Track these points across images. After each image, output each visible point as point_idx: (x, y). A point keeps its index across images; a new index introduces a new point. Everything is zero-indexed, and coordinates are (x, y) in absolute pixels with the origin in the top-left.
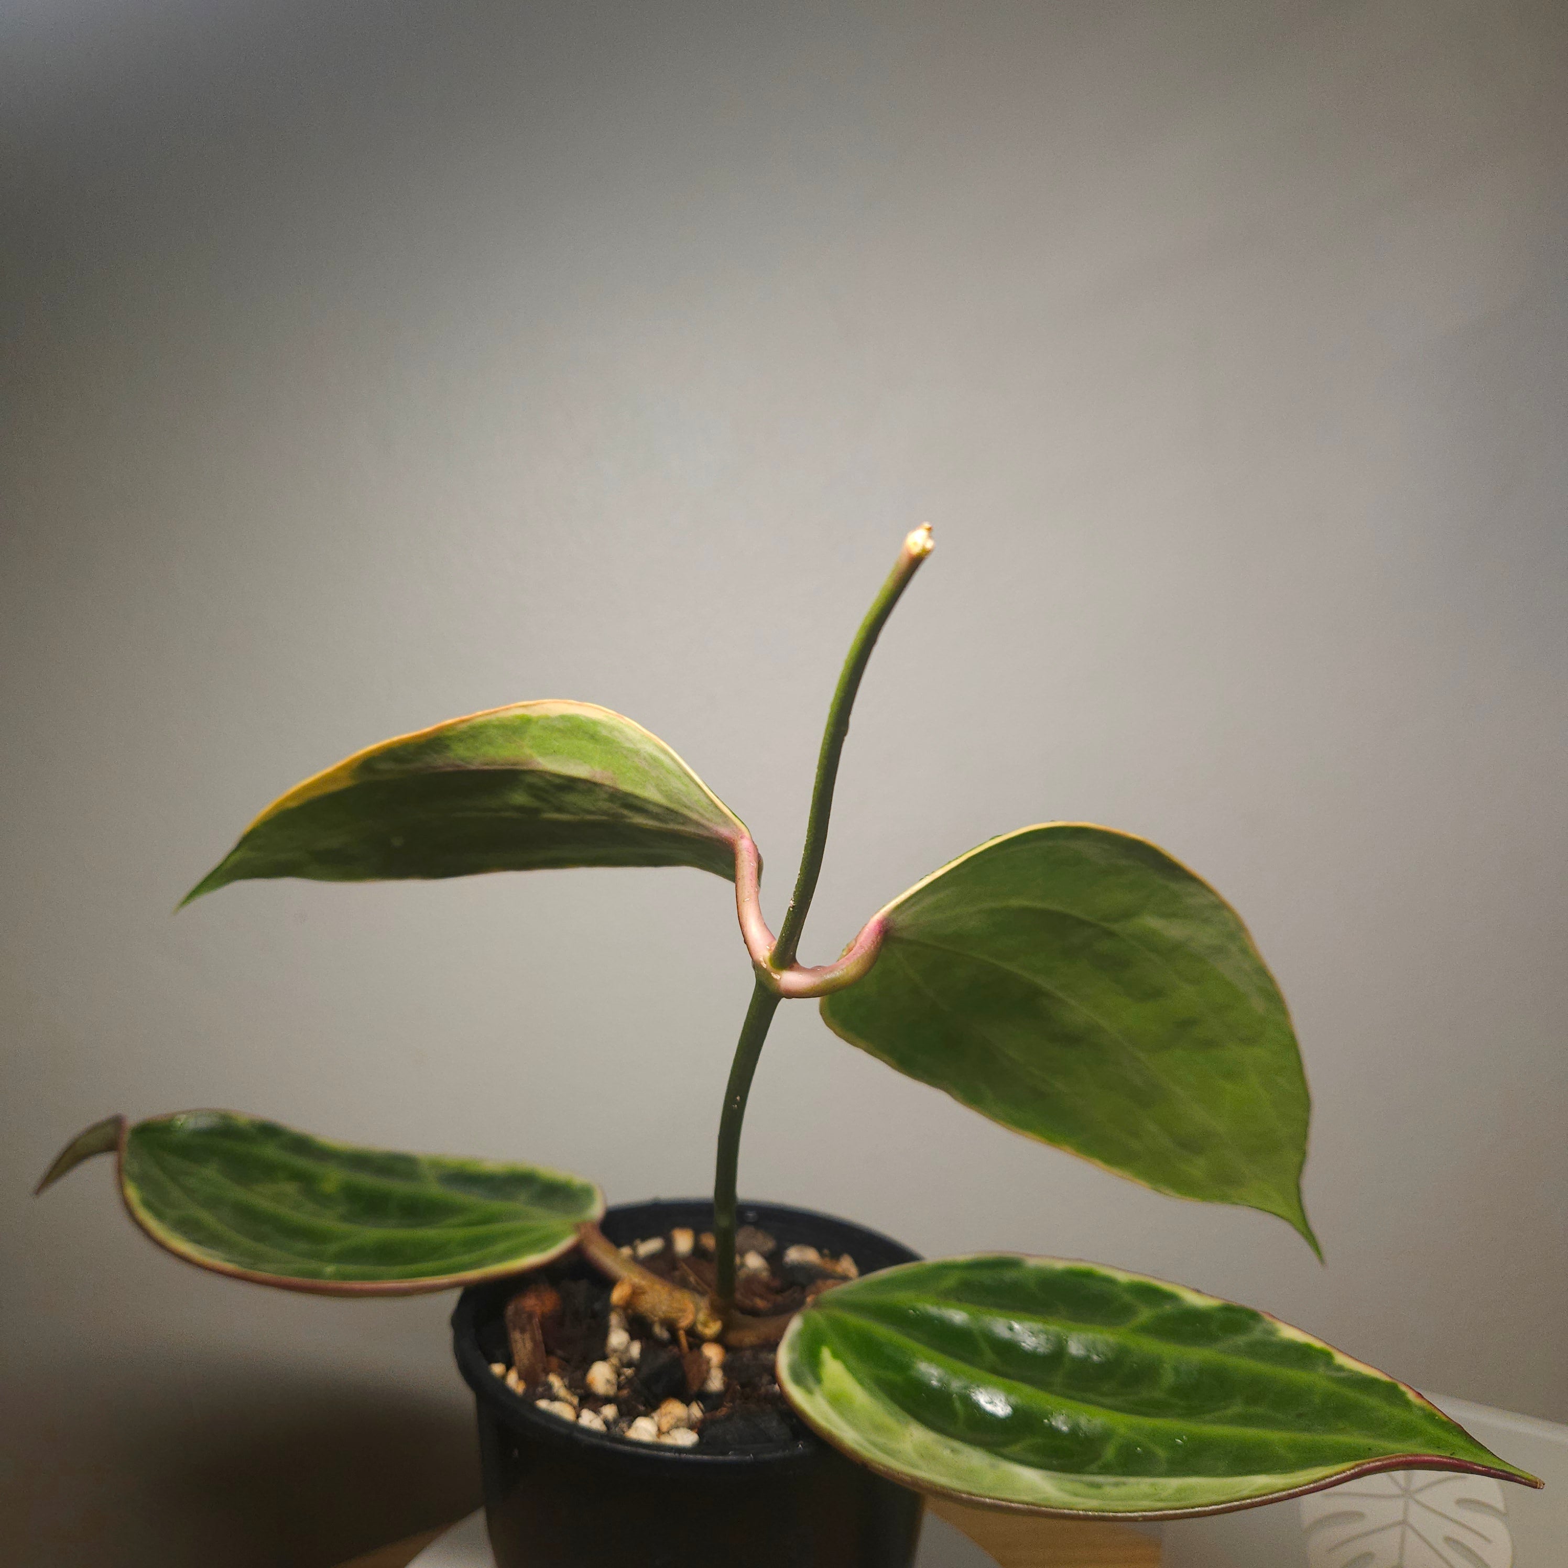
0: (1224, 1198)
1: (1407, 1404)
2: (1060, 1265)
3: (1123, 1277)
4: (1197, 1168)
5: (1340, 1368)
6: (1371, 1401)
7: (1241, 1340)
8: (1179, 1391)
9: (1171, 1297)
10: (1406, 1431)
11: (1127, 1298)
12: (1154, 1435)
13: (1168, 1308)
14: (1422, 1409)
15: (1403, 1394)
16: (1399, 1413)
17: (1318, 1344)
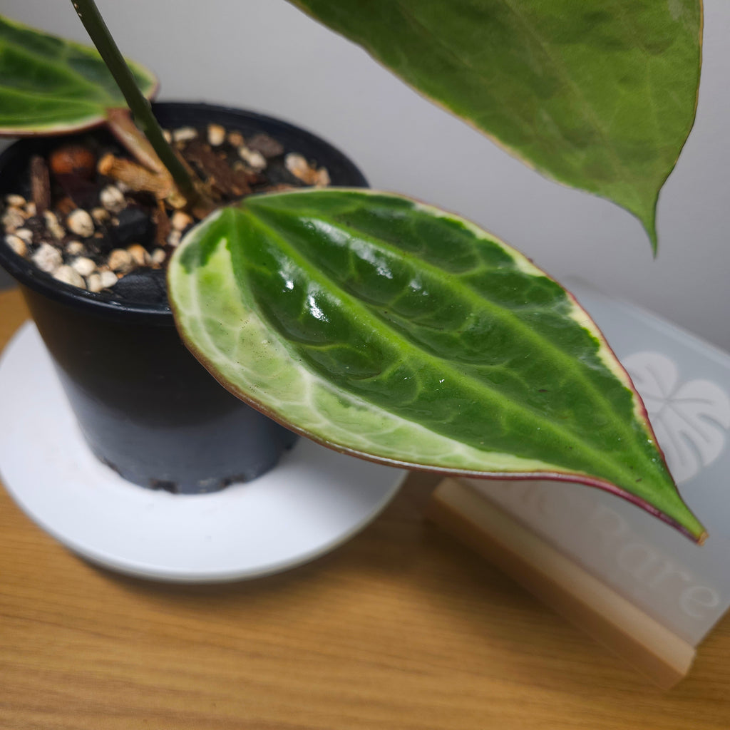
0: (592, 189)
1: (629, 416)
2: (439, 214)
3: (481, 234)
4: (578, 159)
5: (598, 361)
6: (602, 401)
7: (538, 310)
8: (470, 337)
9: (508, 259)
10: (612, 442)
11: (475, 251)
12: (424, 370)
13: (501, 268)
14: (638, 426)
15: (631, 405)
16: (616, 421)
17: (595, 333)
